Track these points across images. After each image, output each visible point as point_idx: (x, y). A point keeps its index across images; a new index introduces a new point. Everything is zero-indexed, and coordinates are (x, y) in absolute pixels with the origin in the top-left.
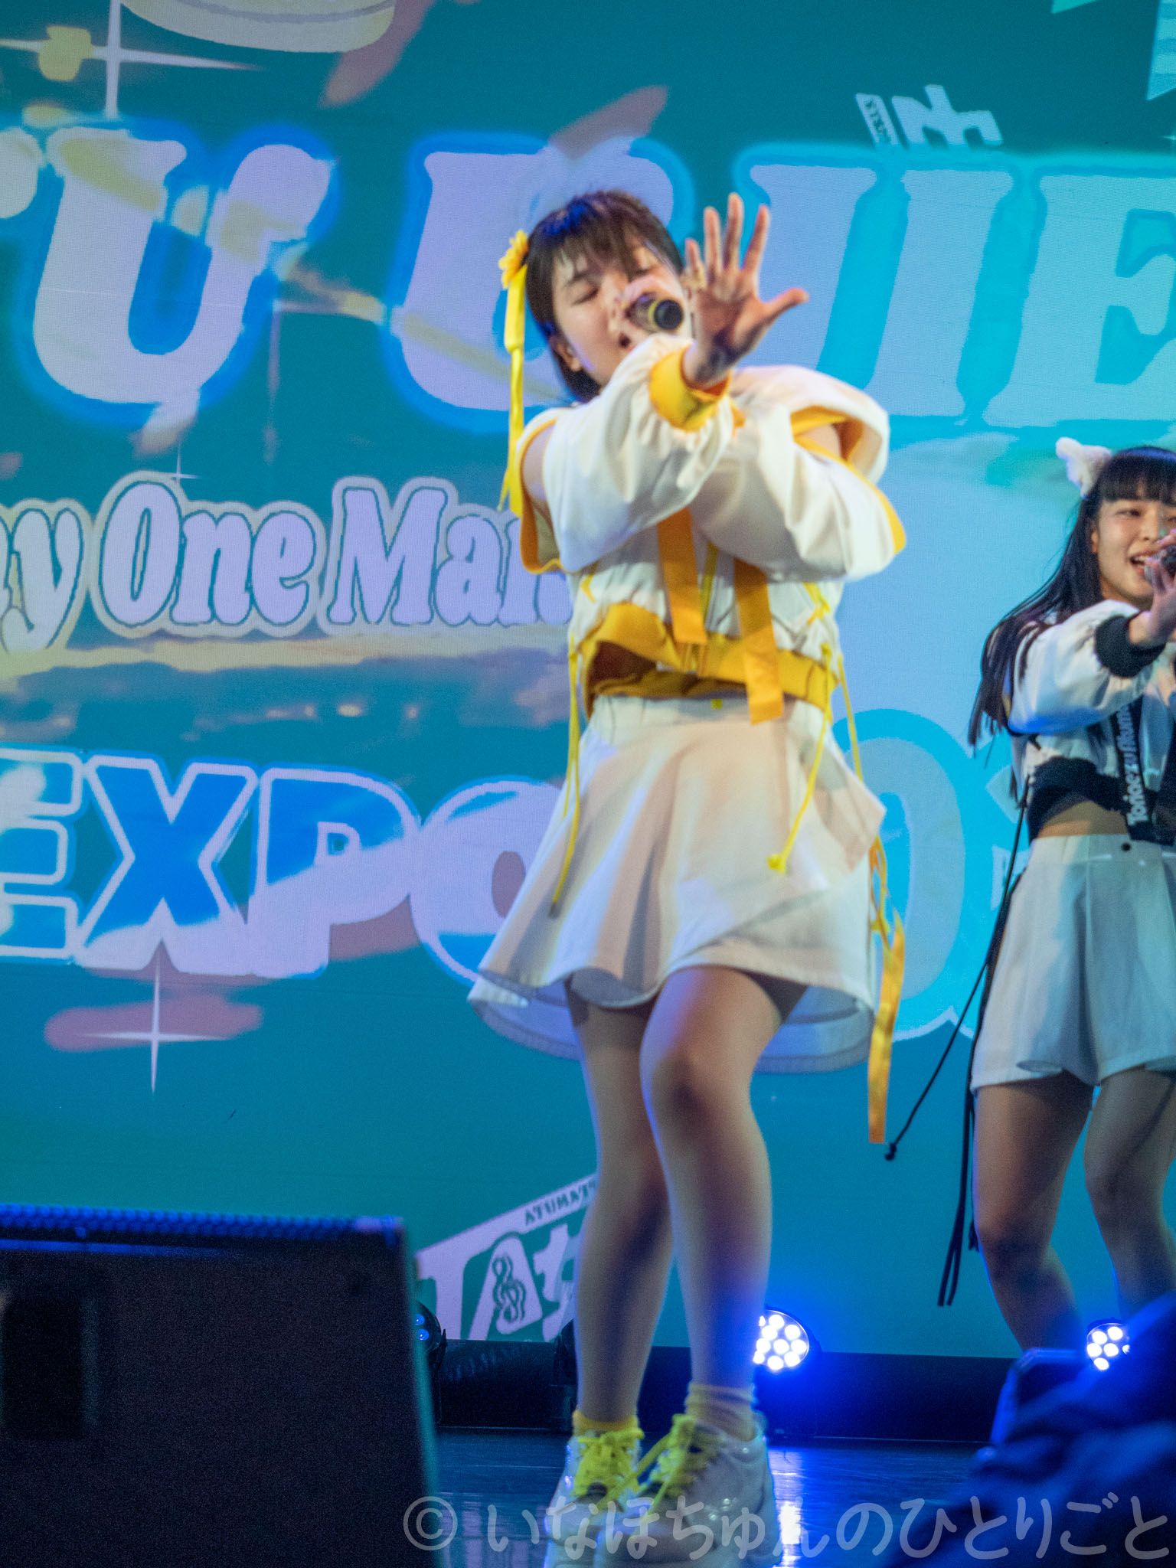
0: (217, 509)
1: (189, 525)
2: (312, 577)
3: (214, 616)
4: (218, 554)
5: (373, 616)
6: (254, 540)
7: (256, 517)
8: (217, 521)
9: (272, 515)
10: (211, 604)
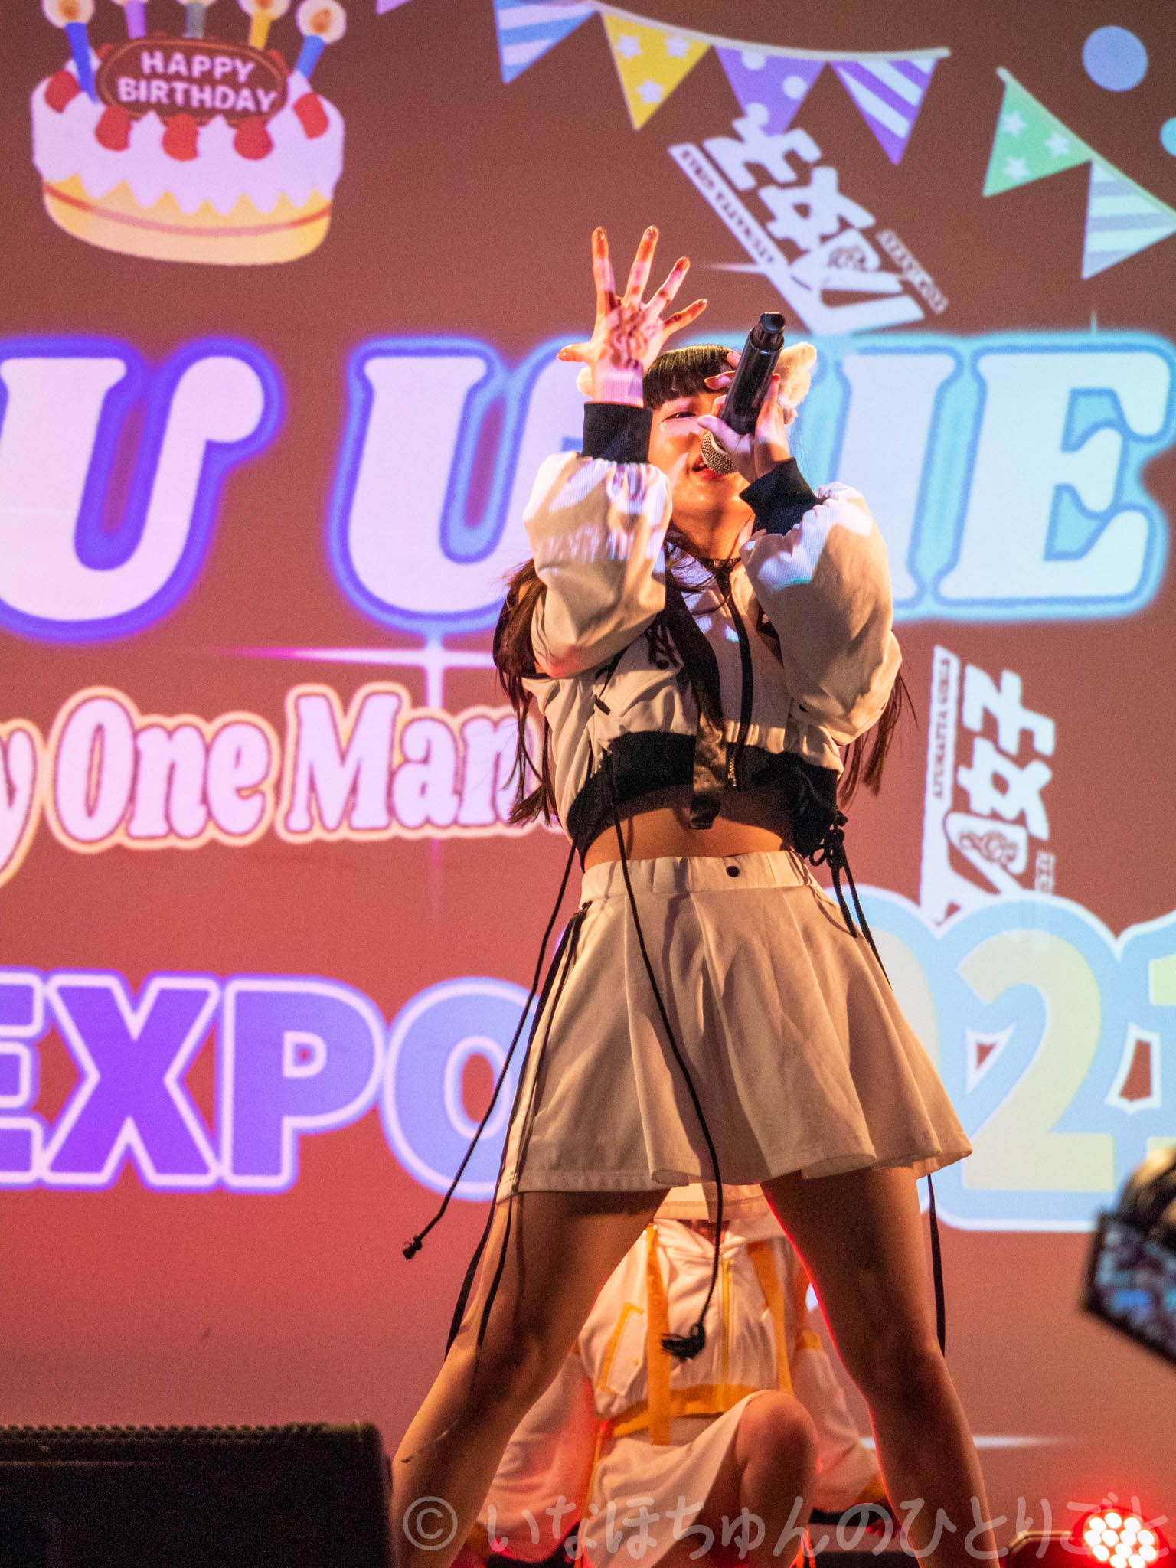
0: (170, 722)
1: (144, 740)
2: (268, 787)
3: (171, 830)
4: (172, 768)
5: (331, 822)
6: (208, 749)
7: (209, 729)
8: (170, 734)
9: (226, 725)
10: (167, 817)
